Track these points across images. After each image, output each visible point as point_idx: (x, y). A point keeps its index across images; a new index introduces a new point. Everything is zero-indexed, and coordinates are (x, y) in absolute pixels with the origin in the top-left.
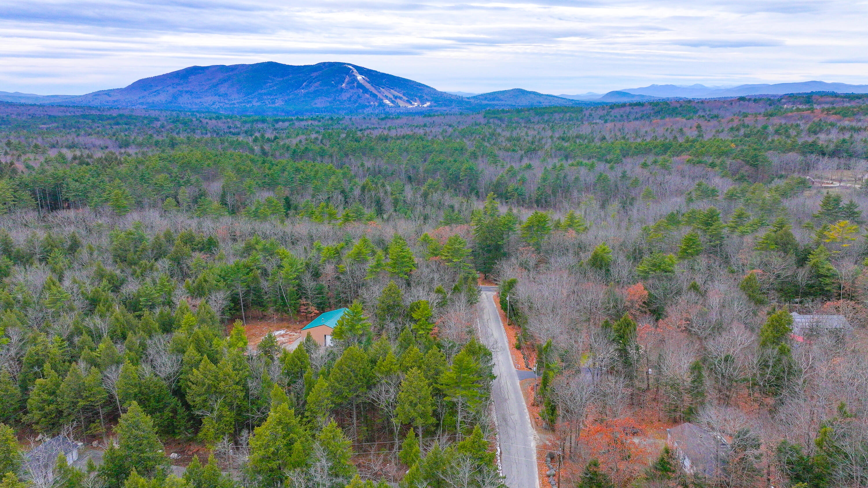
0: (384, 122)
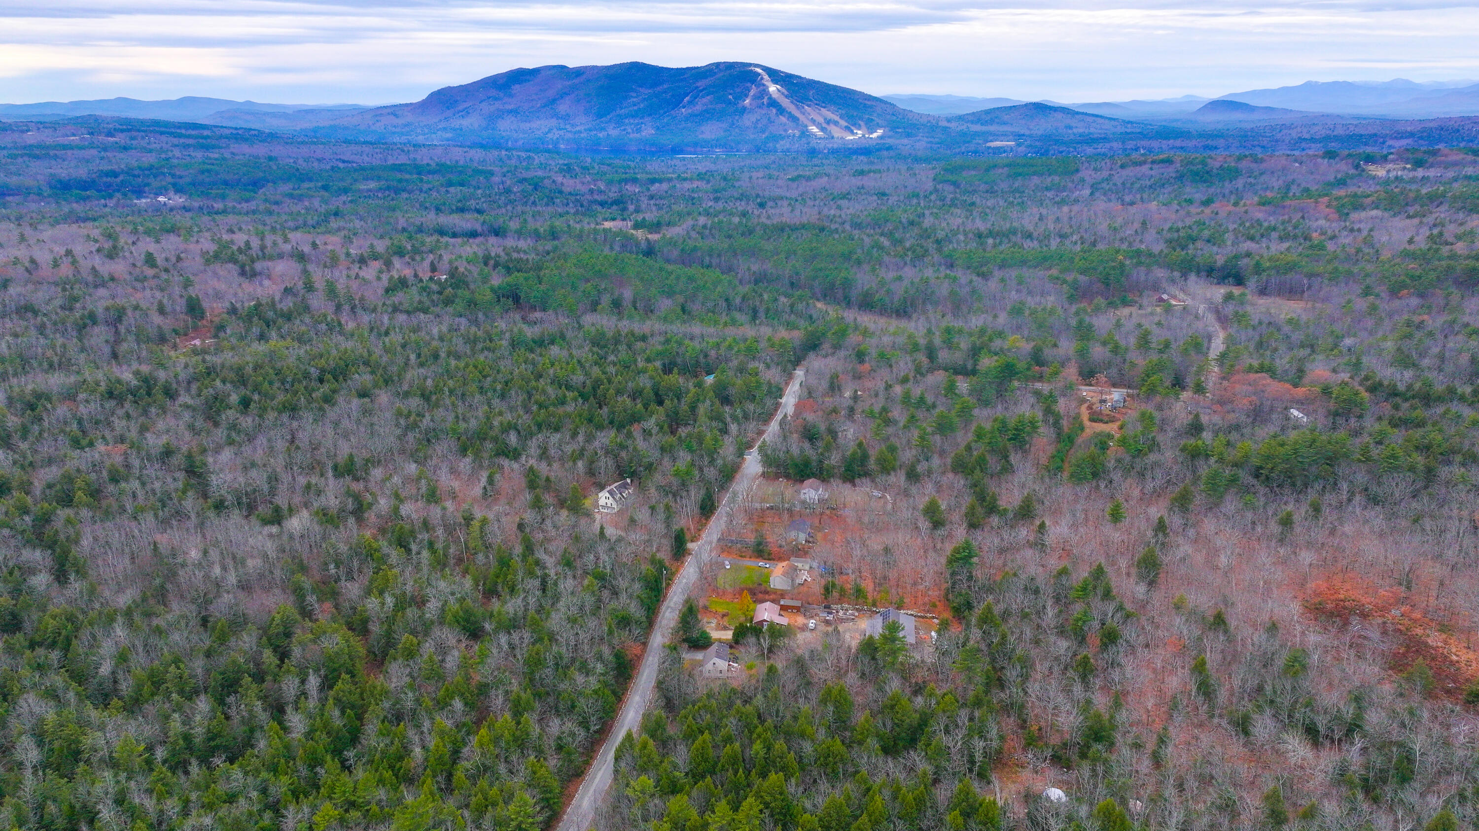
0: (795, 185)
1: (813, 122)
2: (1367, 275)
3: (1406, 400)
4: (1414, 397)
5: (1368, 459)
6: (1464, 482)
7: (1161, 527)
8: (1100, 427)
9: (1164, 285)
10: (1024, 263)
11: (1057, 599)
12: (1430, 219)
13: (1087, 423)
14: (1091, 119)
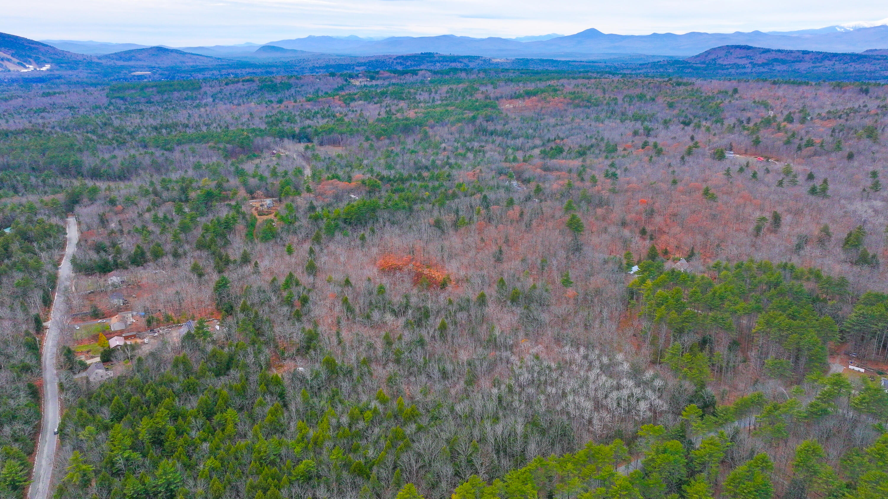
2: (365, 131)
3: (395, 182)
4: (397, 180)
5: (388, 207)
6: (423, 210)
7: (311, 251)
8: (265, 217)
9: (272, 145)
10: (191, 141)
11: (275, 291)
12: (384, 104)
13: (258, 217)
14: (195, 57)
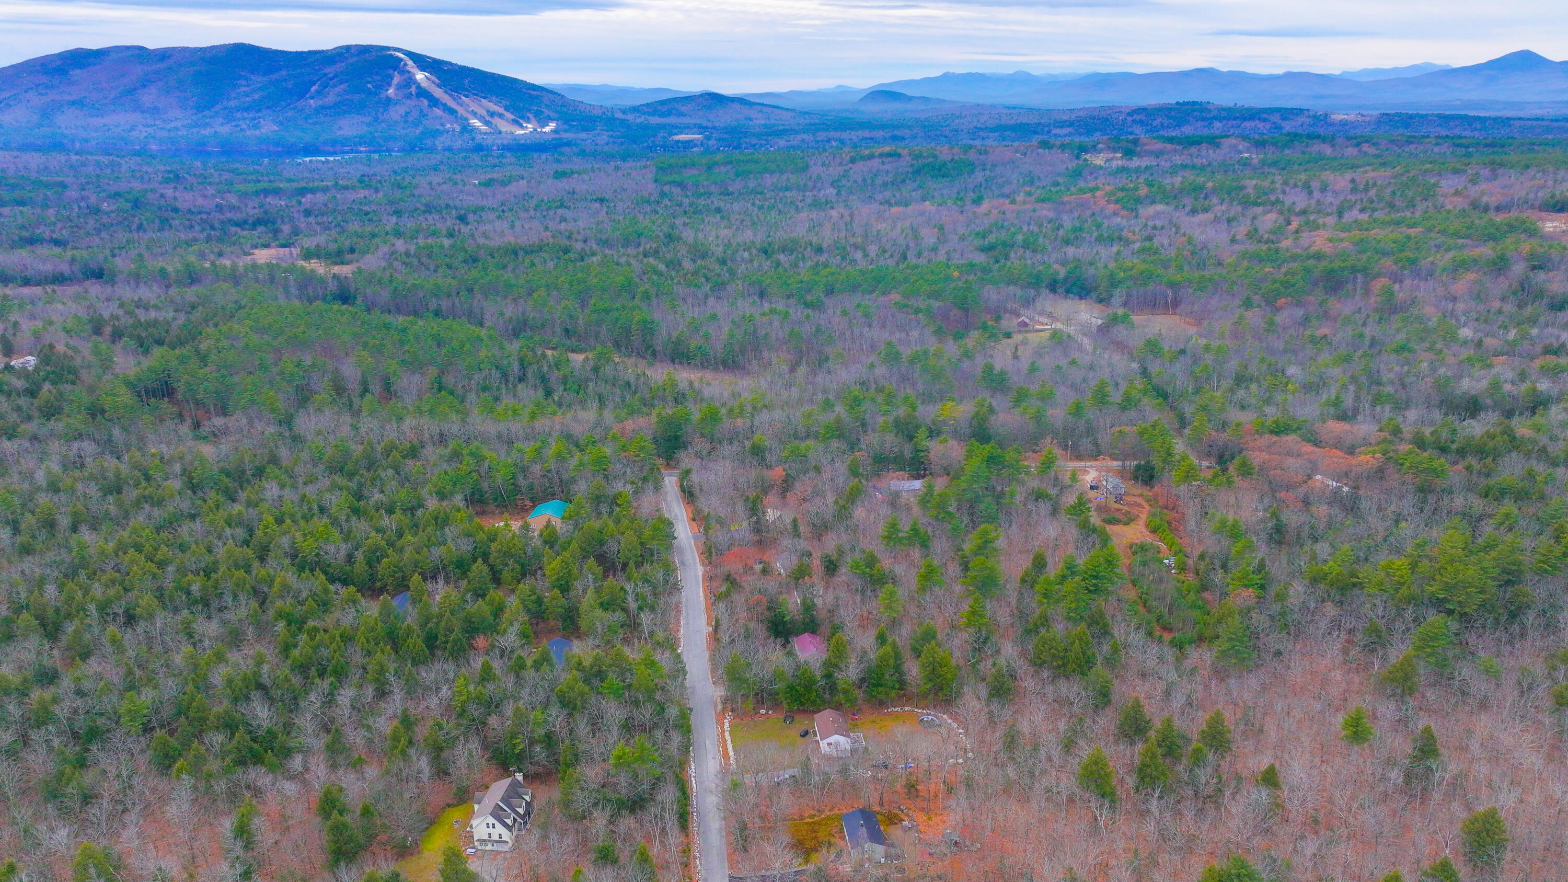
1: (475, 114)
14: (769, 110)
